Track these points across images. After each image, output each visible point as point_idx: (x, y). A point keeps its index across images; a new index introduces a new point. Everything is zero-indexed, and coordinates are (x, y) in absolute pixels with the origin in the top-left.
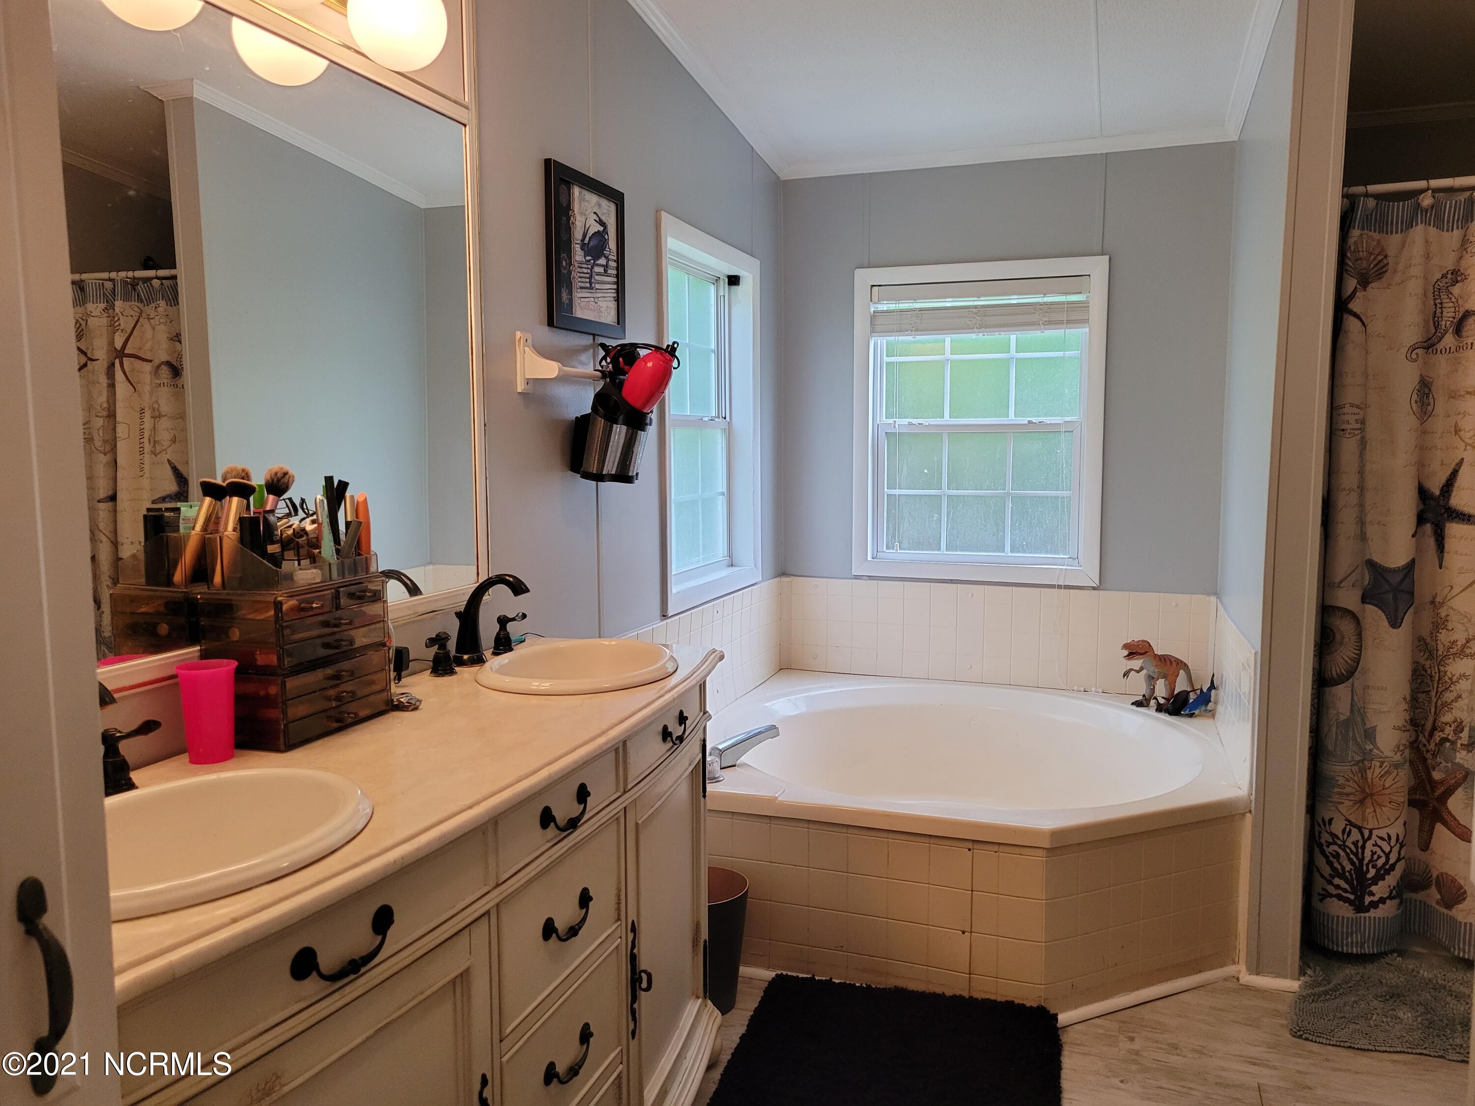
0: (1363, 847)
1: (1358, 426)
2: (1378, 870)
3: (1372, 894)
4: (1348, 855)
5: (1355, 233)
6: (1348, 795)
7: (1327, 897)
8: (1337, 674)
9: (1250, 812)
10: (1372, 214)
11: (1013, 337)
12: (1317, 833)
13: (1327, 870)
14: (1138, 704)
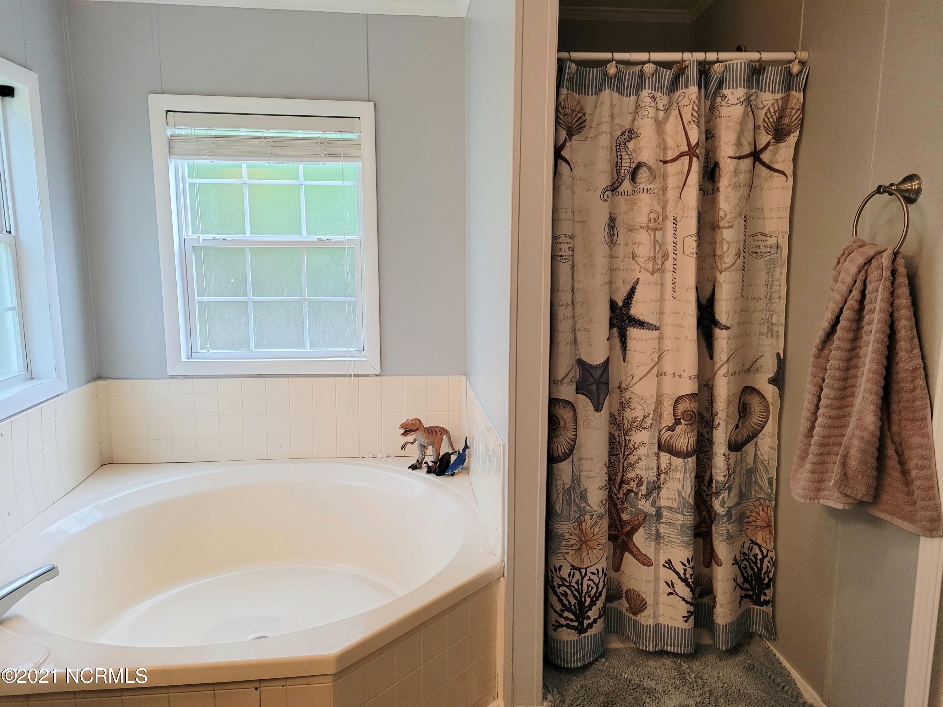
0: (582, 583)
1: (570, 253)
2: (592, 598)
3: (589, 618)
4: (572, 592)
5: (564, 91)
6: (571, 546)
7: (559, 627)
8: (562, 454)
9: (503, 576)
10: (573, 77)
11: (301, 167)
12: (550, 578)
13: (558, 607)
14: (414, 467)
